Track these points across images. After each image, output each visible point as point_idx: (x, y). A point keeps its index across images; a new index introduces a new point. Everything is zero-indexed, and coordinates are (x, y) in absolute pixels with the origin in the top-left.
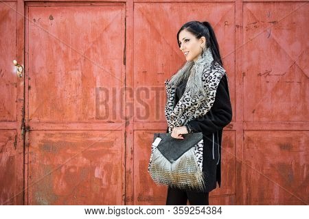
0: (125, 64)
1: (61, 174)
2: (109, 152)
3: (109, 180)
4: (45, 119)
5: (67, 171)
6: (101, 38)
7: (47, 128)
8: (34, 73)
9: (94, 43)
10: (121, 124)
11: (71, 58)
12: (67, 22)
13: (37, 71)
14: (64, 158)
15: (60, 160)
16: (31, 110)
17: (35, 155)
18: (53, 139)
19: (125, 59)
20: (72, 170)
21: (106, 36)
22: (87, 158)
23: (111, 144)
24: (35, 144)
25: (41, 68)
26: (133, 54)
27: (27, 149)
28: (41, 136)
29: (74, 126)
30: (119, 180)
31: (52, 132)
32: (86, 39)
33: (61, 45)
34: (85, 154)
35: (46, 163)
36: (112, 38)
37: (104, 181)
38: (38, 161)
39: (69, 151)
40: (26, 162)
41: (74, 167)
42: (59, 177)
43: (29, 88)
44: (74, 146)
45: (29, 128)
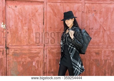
0: (44, 24)
1: (21, 64)
2: (38, 56)
3: (38, 66)
4: (14, 44)
5: (23, 63)
6: (35, 15)
7: (15, 48)
8: (10, 27)
9: (32, 16)
10: (42, 46)
11: (24, 22)
12: (22, 8)
13: (11, 27)
14: (22, 59)
15: (20, 59)
16: (9, 41)
17: (10, 58)
18: (17, 52)
19: (44, 23)
20: (25, 63)
21: (37, 14)
22: (30, 59)
23: (39, 53)
24: (11, 54)
25: (12, 25)
27: (7, 55)
28: (13, 51)
29: (25, 47)
30: (42, 66)
31: (17, 49)
32: (29, 15)
35: (15, 60)
36: (39, 15)
37: (36, 67)
38: (12, 60)
39: (23, 56)
40: (7, 60)
41: (25, 62)
42: (20, 65)
43: (8, 33)
44: (25, 54)
45: (8, 48)
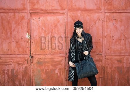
0: (65, 34)
1: (44, 72)
2: (60, 64)
4: (38, 53)
5: (46, 71)
6: (57, 25)
7: (38, 56)
8: (34, 38)
9: (54, 27)
10: (64, 55)
11: (46, 33)
12: (45, 20)
13: (35, 37)
14: (45, 67)
15: (43, 67)
16: (33, 50)
17: (35, 66)
18: (41, 60)
19: (65, 32)
20: (48, 71)
21: (59, 24)
23: (61, 61)
24: (35, 62)
25: (36, 36)
26: (68, 31)
27: (32, 64)
28: (37, 60)
30: (64, 74)
31: (41, 58)
32: (52, 26)
33: (43, 28)
34: (52, 65)
35: (39, 68)
36: (60, 25)
37: (59, 74)
38: (36, 68)
39: (46, 64)
40: (32, 68)
41: (48, 70)
42: (43, 73)
43: (32, 42)
44: (48, 62)
45: (32, 56)
